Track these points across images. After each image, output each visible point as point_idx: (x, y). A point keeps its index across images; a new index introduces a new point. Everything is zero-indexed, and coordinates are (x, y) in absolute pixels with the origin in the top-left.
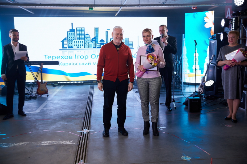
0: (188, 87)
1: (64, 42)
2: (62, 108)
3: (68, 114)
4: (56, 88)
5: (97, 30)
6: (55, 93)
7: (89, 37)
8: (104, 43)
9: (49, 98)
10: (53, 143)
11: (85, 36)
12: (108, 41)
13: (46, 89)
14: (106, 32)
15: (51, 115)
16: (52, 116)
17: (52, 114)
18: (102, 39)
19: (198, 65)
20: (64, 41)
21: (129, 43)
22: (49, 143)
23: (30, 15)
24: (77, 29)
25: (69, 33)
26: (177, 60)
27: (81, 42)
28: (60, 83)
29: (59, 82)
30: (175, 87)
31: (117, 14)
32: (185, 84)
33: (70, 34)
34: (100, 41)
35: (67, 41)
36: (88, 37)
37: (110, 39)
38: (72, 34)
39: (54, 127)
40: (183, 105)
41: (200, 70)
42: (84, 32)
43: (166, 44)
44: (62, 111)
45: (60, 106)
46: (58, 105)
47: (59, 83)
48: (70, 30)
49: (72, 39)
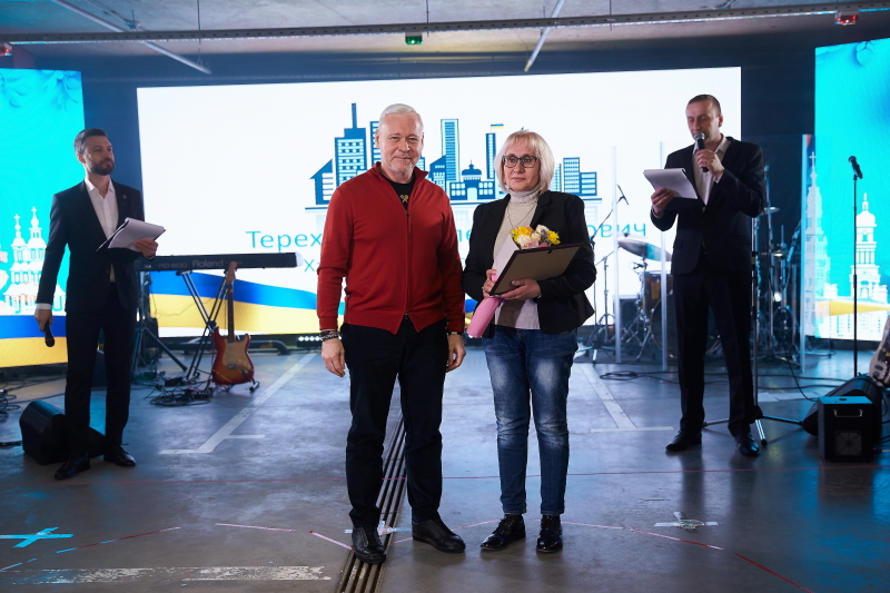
0: (830, 356)
1: (324, 181)
2: (300, 437)
3: (321, 461)
4: (290, 358)
5: (450, 128)
6: (282, 381)
8: (479, 181)
9: (259, 399)
10: (246, 573)
13: (246, 363)
14: (487, 135)
15: (256, 465)
16: (258, 468)
17: (259, 462)
18: (471, 166)
19: (873, 265)
20: (324, 175)
21: (581, 179)
22: (228, 574)
23: (198, 79)
24: (372, 128)
25: (343, 144)
26: (783, 245)
28: (307, 339)
29: (304, 335)
30: (773, 356)
31: (530, 63)
32: (815, 342)
33: (347, 148)
34: (465, 172)
35: (334, 174)
38: (354, 147)
39: (258, 509)
40: (799, 430)
41: (881, 284)
43: (715, 173)
44: (297, 450)
45: (294, 428)
46: (288, 427)
47: (301, 339)
48: (346, 130)
49: (355, 168)
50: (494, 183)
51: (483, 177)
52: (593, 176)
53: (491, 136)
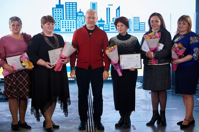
5: (94, 6)
7: (83, 16)
8: (104, 25)
11: (77, 14)
12: (109, 21)
14: (107, 8)
18: (101, 19)
21: (140, 25)
24: (66, 5)
25: (55, 10)
27: (72, 23)
33: (57, 11)
34: (99, 21)
36: (81, 16)
37: (113, 19)
38: (59, 11)
42: (76, 8)
48: (56, 5)
49: (60, 19)
50: (109, 25)
51: (105, 23)
52: (144, 24)
53: (108, 9)
